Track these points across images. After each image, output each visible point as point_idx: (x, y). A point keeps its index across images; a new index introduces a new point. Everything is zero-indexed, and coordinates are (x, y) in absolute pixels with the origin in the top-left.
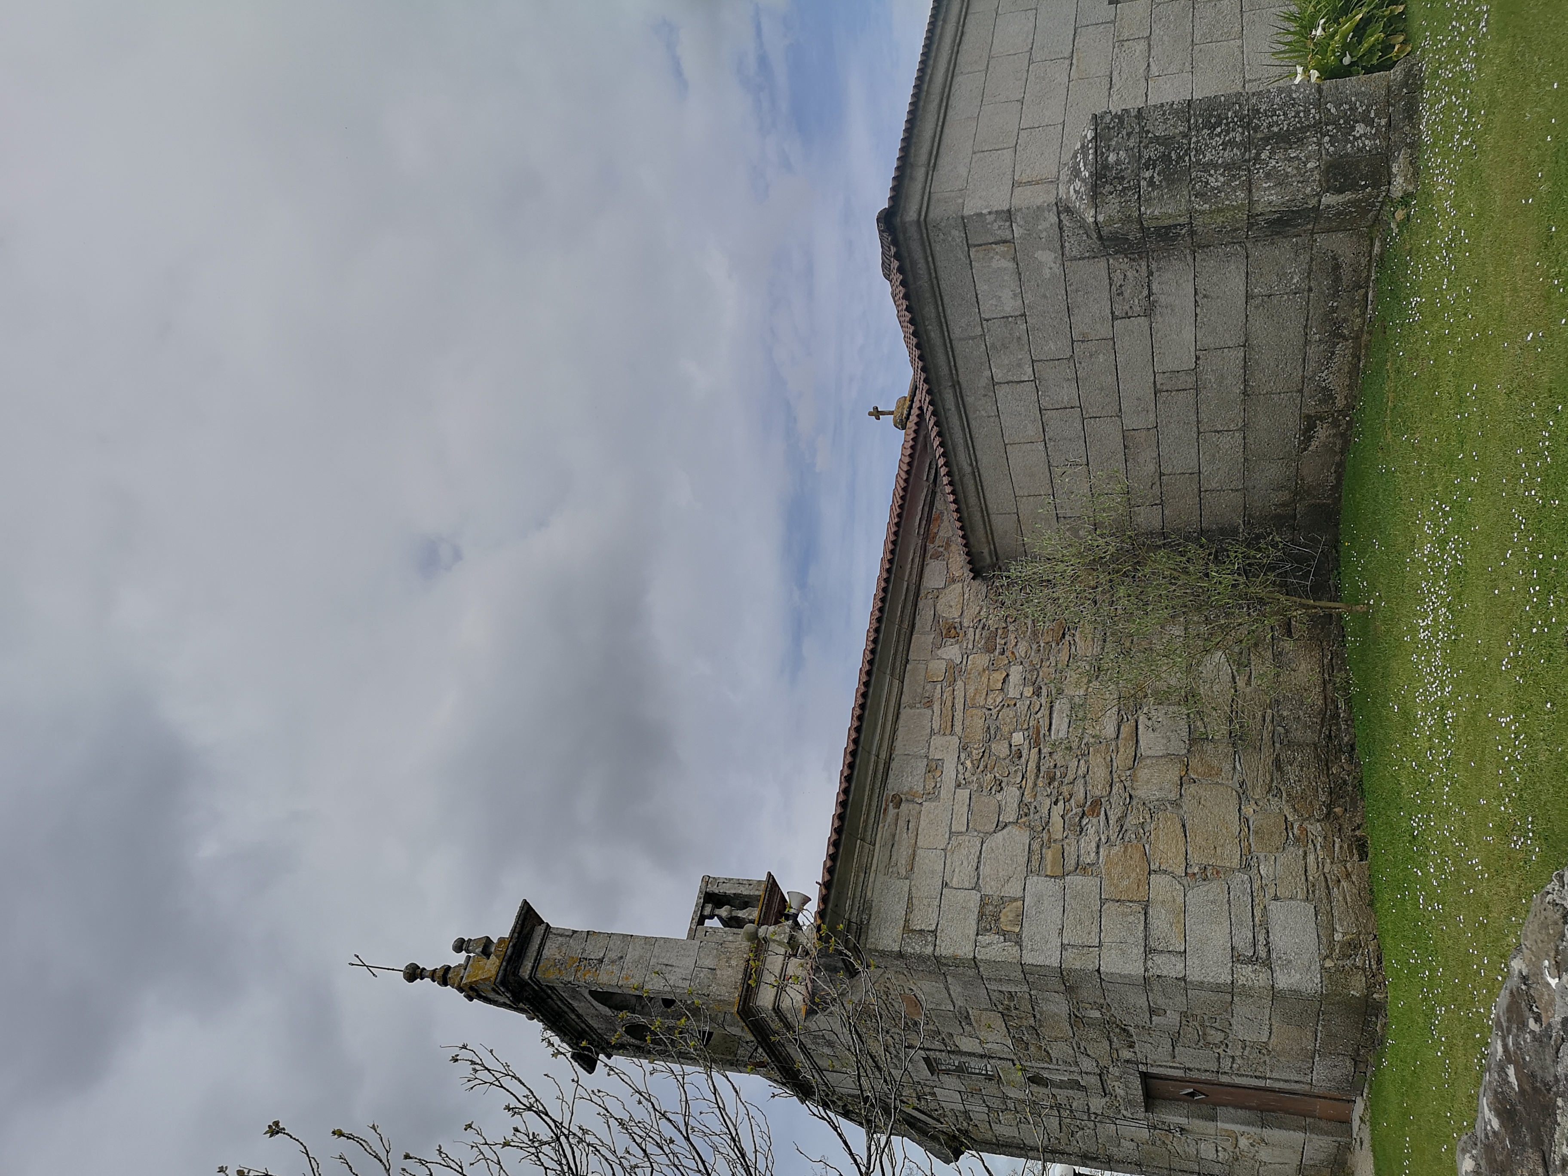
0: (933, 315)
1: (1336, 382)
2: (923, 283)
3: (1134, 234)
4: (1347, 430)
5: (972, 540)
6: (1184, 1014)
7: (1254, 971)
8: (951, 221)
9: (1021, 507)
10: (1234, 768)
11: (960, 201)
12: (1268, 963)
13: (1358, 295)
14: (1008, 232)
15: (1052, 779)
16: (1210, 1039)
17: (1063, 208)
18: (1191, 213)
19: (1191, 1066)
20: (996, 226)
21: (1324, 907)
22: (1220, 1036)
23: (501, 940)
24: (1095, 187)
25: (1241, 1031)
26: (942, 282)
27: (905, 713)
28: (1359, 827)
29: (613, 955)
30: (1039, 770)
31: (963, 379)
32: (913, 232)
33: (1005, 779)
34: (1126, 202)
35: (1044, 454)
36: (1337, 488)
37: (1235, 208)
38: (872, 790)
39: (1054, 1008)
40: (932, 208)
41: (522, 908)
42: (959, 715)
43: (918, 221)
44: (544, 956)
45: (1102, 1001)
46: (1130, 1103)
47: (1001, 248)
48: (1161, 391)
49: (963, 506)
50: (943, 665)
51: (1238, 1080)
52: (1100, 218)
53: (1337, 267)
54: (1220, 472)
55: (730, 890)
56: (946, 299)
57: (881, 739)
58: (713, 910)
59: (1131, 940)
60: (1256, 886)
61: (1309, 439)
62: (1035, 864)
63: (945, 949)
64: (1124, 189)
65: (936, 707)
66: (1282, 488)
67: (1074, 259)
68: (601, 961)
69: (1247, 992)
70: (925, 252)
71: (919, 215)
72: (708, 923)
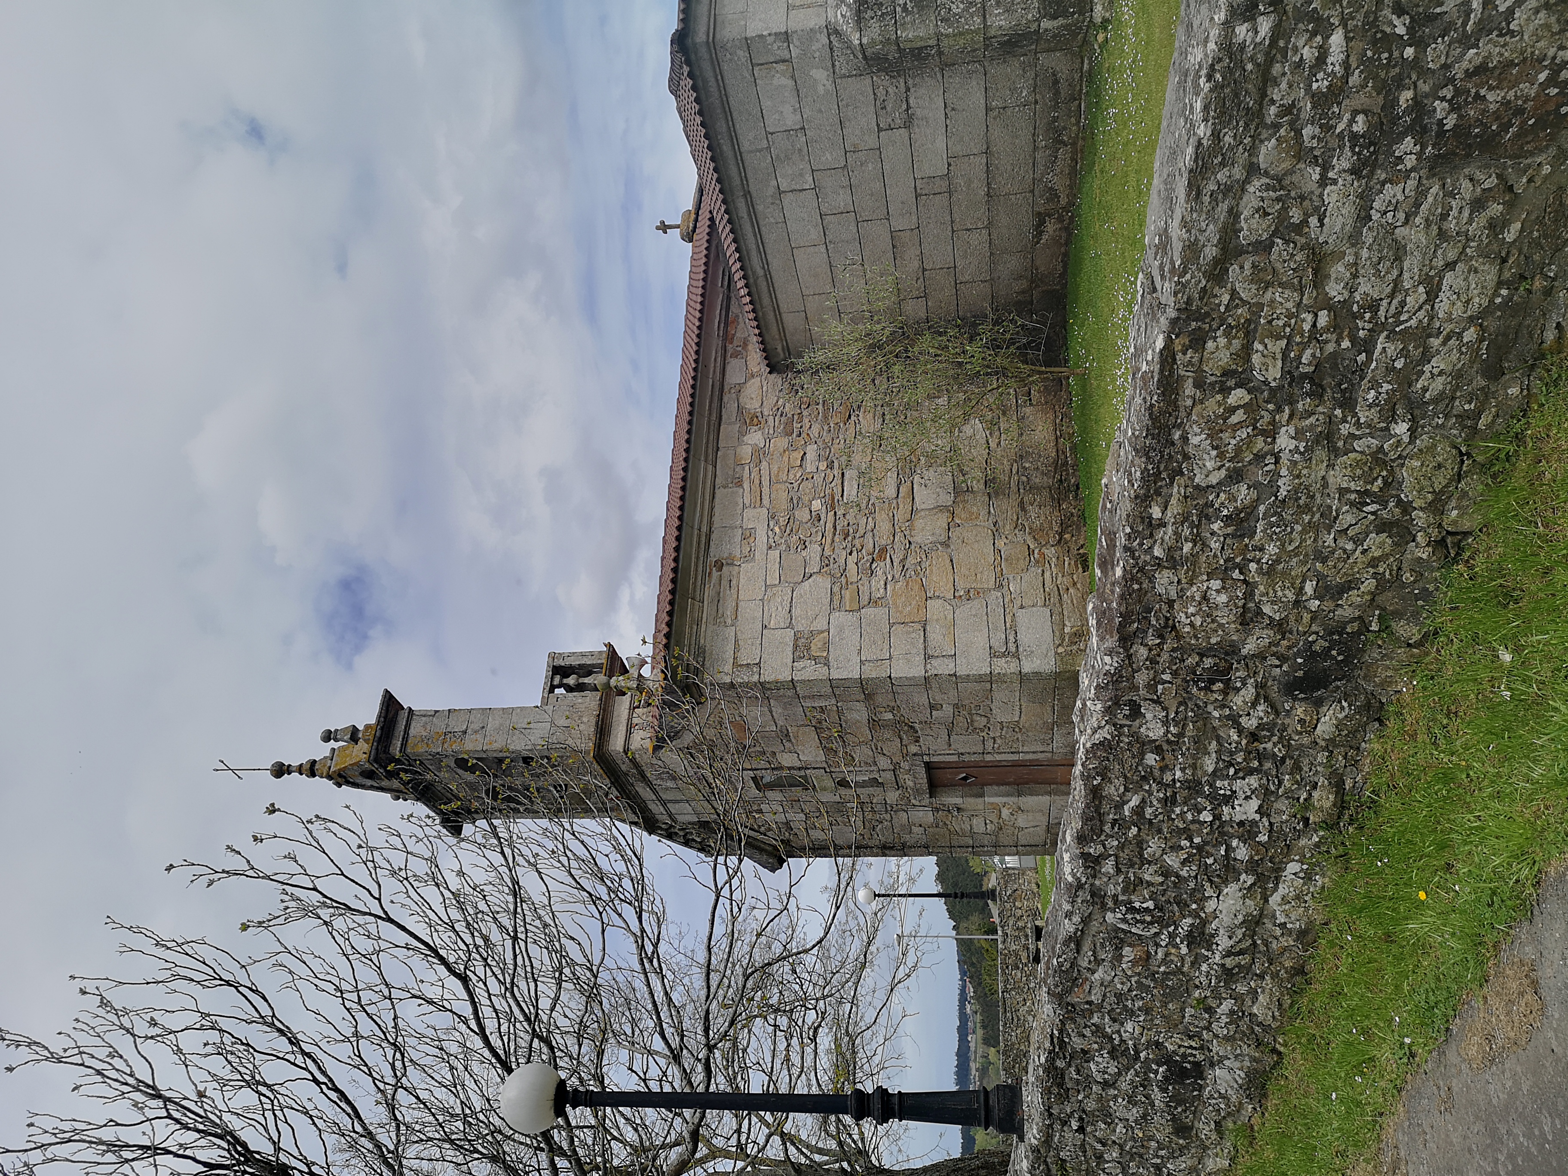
0: (724, 129)
1: (1060, 183)
2: (715, 100)
3: (893, 55)
4: (1069, 224)
5: (767, 338)
6: (956, 706)
7: (1006, 662)
8: (737, 43)
9: (808, 305)
10: (989, 512)
11: (743, 23)
12: (1016, 656)
13: (1074, 106)
14: (786, 52)
15: (847, 535)
16: (976, 724)
17: (833, 31)
18: (939, 36)
19: (963, 751)
20: (775, 47)
21: (1056, 610)
22: (984, 721)
23: (367, 727)
24: (858, 12)
25: (1000, 715)
26: (731, 99)
27: (719, 493)
28: (1082, 546)
29: (476, 726)
30: (835, 529)
31: (752, 188)
32: (703, 52)
33: (808, 539)
34: (885, 26)
35: (826, 256)
36: (1063, 275)
37: (973, 31)
38: (698, 558)
39: (855, 716)
40: (718, 29)
41: (384, 697)
42: (766, 490)
43: (708, 42)
44: (411, 735)
45: (893, 704)
46: (918, 792)
47: (781, 67)
48: (921, 195)
49: (758, 306)
50: (749, 450)
51: (998, 757)
52: (865, 41)
53: (1056, 82)
54: (972, 266)
55: (575, 662)
56: (735, 116)
57: (702, 516)
58: (561, 680)
59: (914, 651)
60: (1006, 600)
61: (1040, 233)
62: (836, 602)
63: (768, 676)
64: (883, 14)
65: (746, 485)
66: (1021, 277)
67: (844, 76)
68: (465, 732)
69: (1001, 678)
70: (715, 71)
71: (708, 35)
72: (557, 691)
